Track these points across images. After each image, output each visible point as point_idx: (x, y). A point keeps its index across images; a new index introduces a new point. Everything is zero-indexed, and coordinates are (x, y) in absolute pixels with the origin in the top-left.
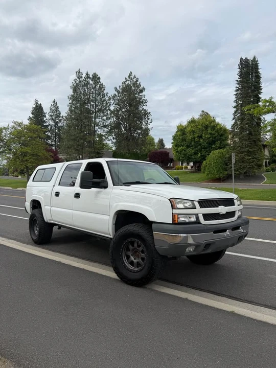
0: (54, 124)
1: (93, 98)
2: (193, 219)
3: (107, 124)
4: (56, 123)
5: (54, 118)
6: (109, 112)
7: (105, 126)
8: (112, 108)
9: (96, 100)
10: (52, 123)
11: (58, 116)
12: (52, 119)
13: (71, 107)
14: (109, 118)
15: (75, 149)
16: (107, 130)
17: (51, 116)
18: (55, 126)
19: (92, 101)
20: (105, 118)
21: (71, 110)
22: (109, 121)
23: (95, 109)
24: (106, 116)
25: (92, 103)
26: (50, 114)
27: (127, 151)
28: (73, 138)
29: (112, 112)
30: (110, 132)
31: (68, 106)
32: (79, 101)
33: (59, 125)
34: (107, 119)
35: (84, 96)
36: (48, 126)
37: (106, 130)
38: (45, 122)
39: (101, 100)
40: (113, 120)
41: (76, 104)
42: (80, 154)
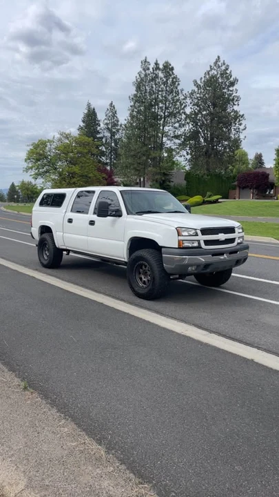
0: (109, 135)
1: (162, 97)
2: (196, 244)
3: (179, 133)
4: (113, 134)
5: (110, 127)
6: (183, 116)
7: (177, 137)
8: (188, 111)
9: (166, 99)
10: (108, 134)
11: (115, 125)
12: (108, 128)
13: (133, 111)
14: (184, 125)
15: (135, 169)
16: (179, 142)
17: (107, 124)
18: (111, 138)
19: (161, 101)
20: (177, 125)
21: (132, 116)
22: (183, 129)
23: (164, 113)
24: (178, 122)
25: (161, 105)
26: (106, 121)
27: (206, 172)
28: (132, 153)
29: (187, 116)
30: (183, 145)
31: (129, 110)
32: (143, 102)
33: (116, 137)
34: (180, 126)
35: (150, 95)
36: (102, 138)
37: (177, 141)
38: (99, 133)
39: (173, 100)
40: (188, 127)
41: (139, 107)
42: (141, 176)
